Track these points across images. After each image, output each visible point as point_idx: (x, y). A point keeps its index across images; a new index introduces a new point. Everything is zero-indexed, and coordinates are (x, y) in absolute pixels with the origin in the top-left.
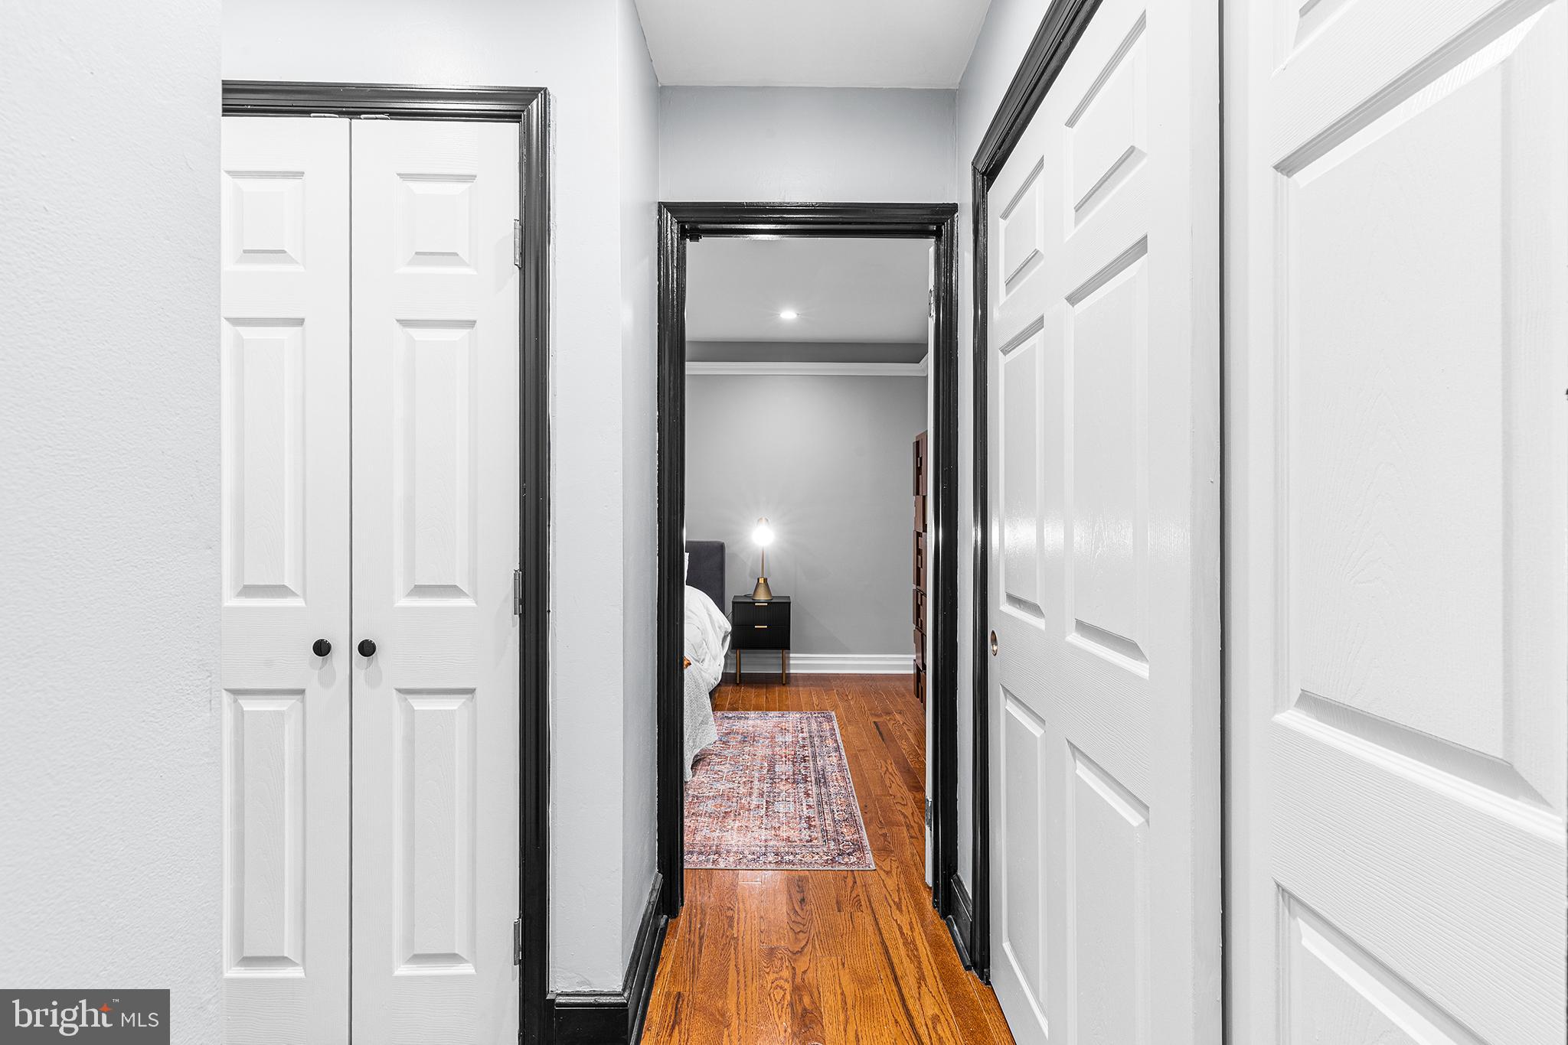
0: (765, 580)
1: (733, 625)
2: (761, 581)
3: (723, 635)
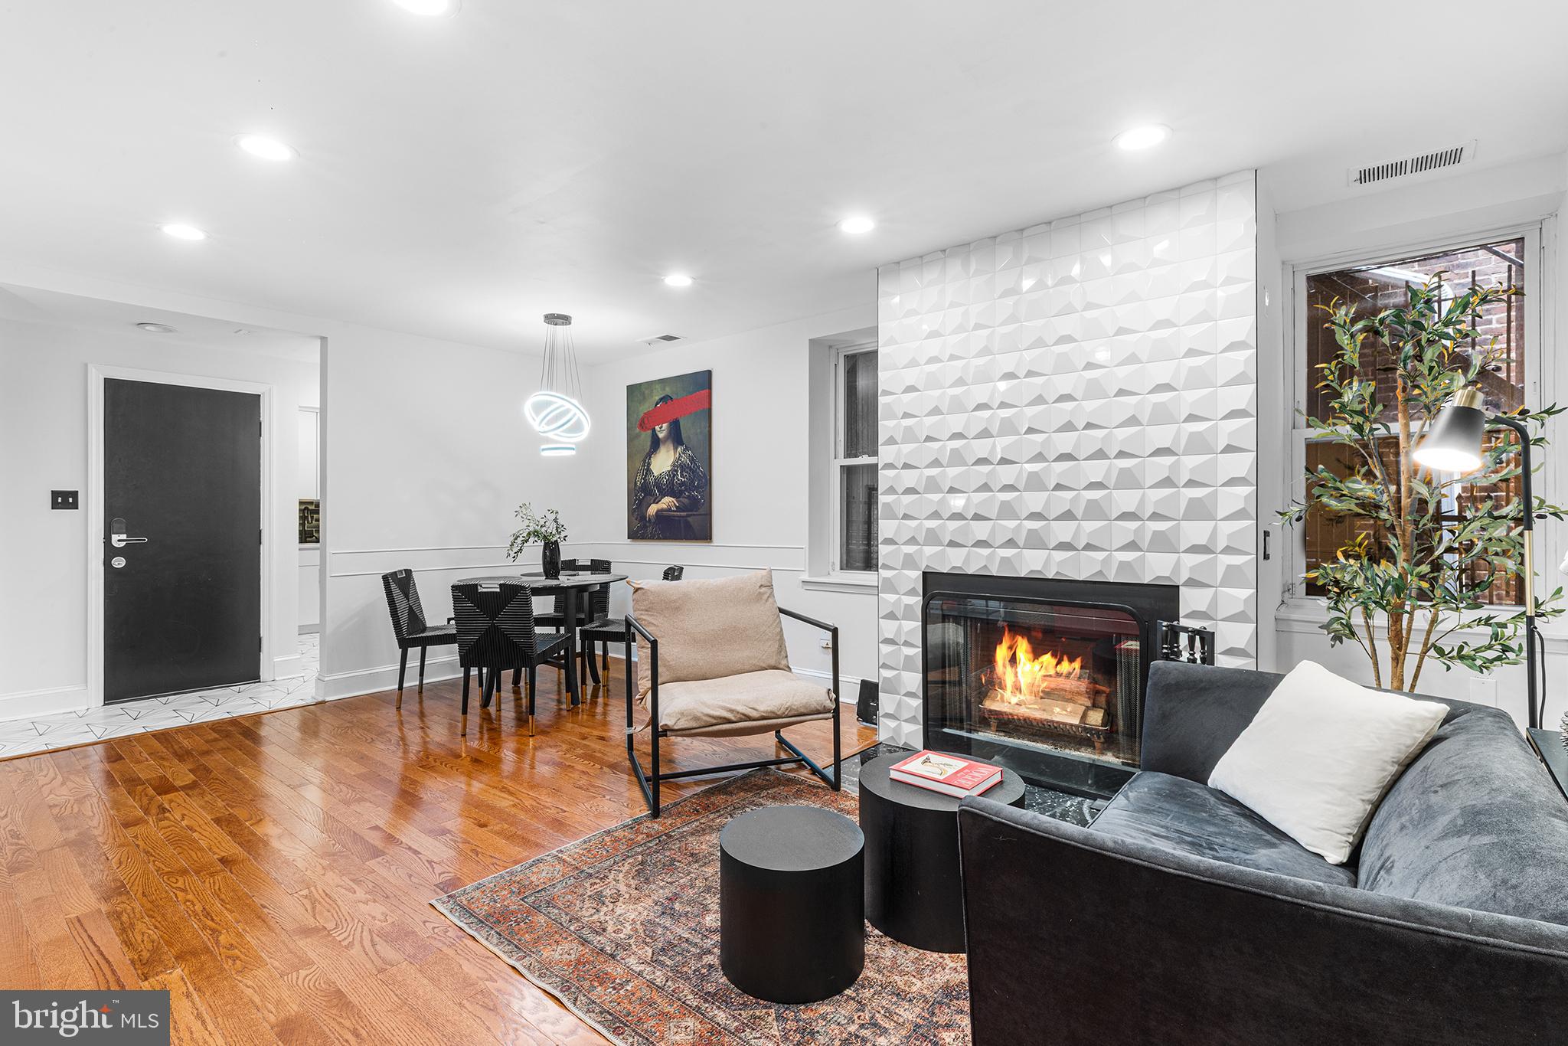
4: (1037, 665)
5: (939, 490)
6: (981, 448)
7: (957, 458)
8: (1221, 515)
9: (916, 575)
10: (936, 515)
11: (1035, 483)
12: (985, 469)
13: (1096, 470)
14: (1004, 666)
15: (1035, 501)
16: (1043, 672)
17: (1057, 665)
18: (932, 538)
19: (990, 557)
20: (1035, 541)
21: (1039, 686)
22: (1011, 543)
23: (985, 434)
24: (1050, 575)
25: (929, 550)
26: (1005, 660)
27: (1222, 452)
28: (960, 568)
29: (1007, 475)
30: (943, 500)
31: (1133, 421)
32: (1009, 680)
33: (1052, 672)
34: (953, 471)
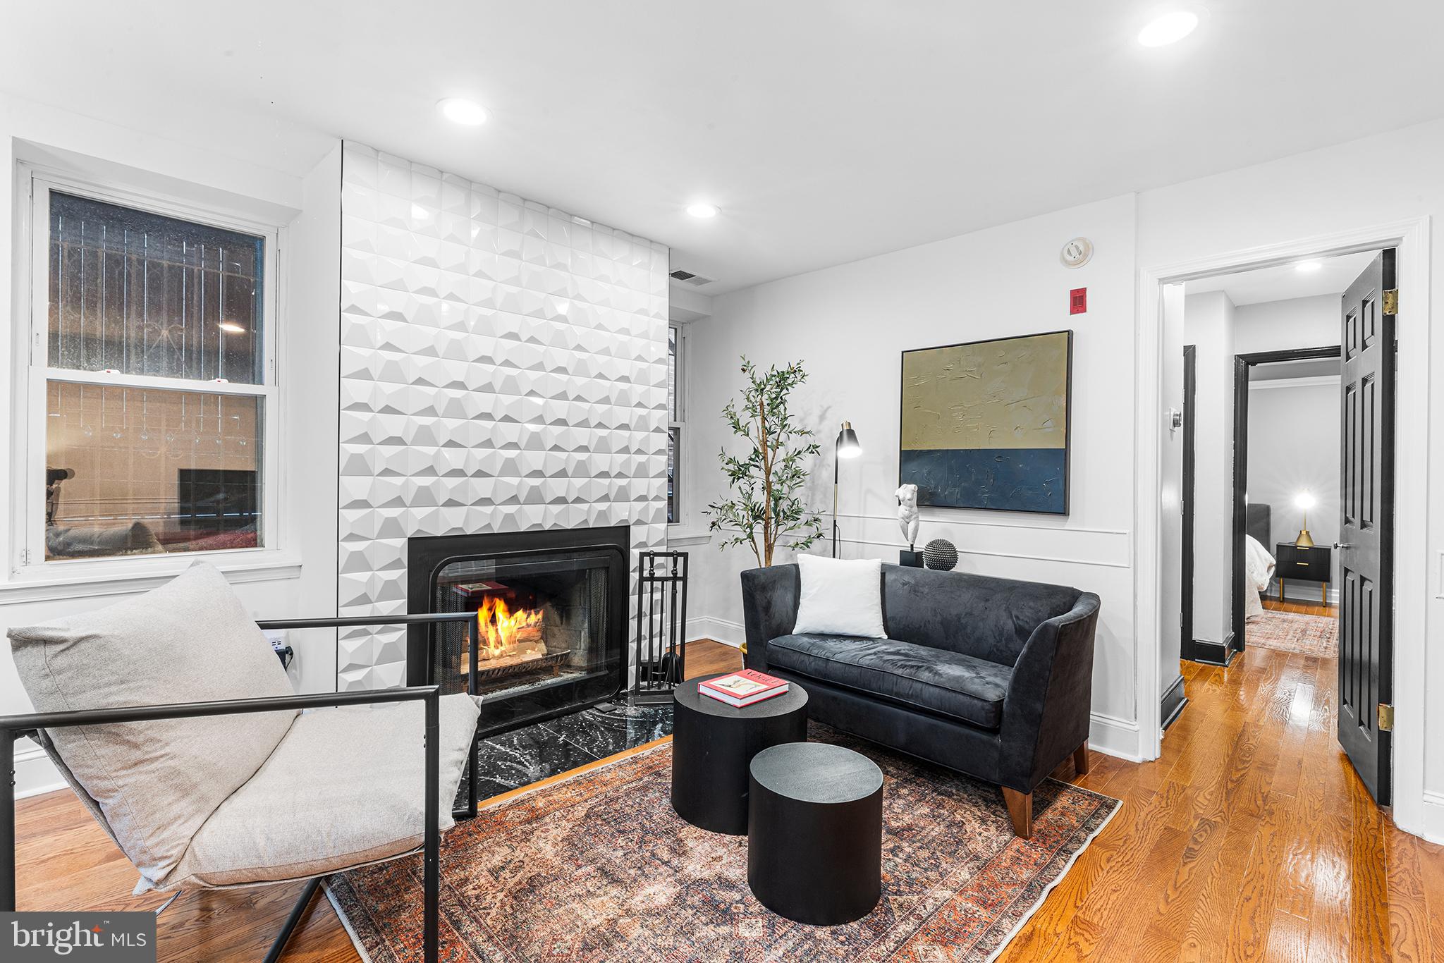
0: (1307, 533)
1: (1277, 561)
2: (1304, 533)
3: (1268, 565)
4: (512, 620)
5: (434, 443)
6: (484, 402)
7: (456, 409)
8: (652, 474)
9: (403, 542)
10: (430, 471)
11: (535, 443)
12: (488, 424)
13: (583, 436)
14: (486, 626)
15: (535, 459)
16: (518, 626)
17: (527, 618)
18: (424, 498)
19: (493, 514)
20: (535, 497)
21: (515, 637)
22: (514, 500)
23: (488, 388)
24: (547, 527)
25: (421, 512)
26: (486, 621)
27: (652, 432)
28: (461, 529)
29: (509, 432)
30: (438, 454)
31: (606, 400)
32: (492, 636)
33: (524, 624)
34: (452, 423)
